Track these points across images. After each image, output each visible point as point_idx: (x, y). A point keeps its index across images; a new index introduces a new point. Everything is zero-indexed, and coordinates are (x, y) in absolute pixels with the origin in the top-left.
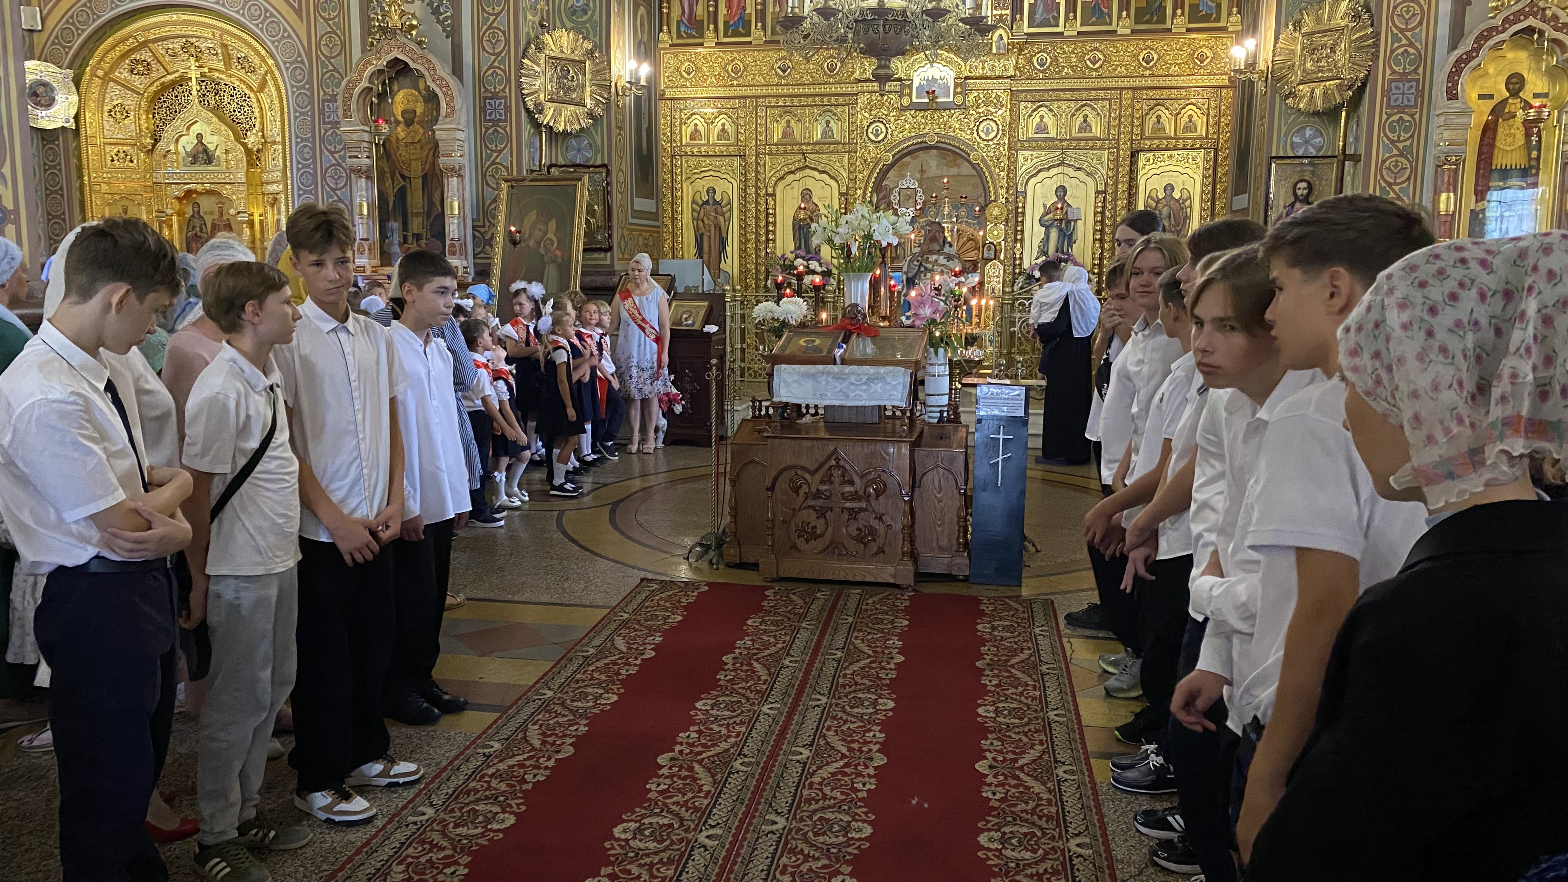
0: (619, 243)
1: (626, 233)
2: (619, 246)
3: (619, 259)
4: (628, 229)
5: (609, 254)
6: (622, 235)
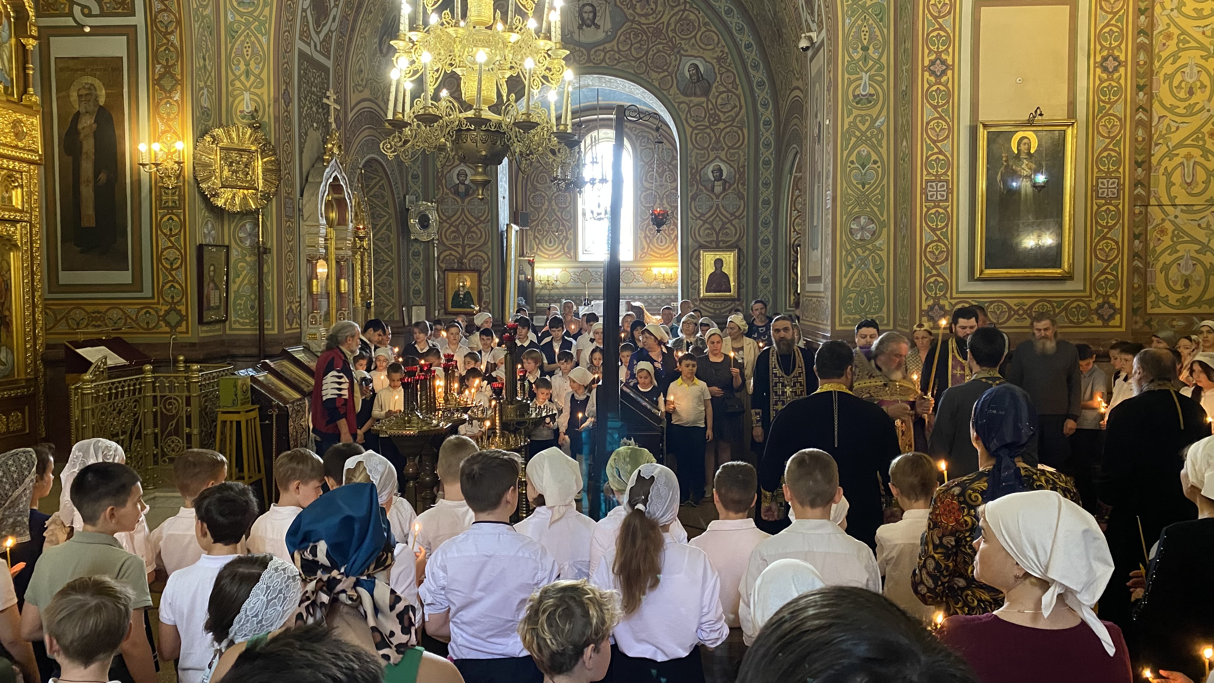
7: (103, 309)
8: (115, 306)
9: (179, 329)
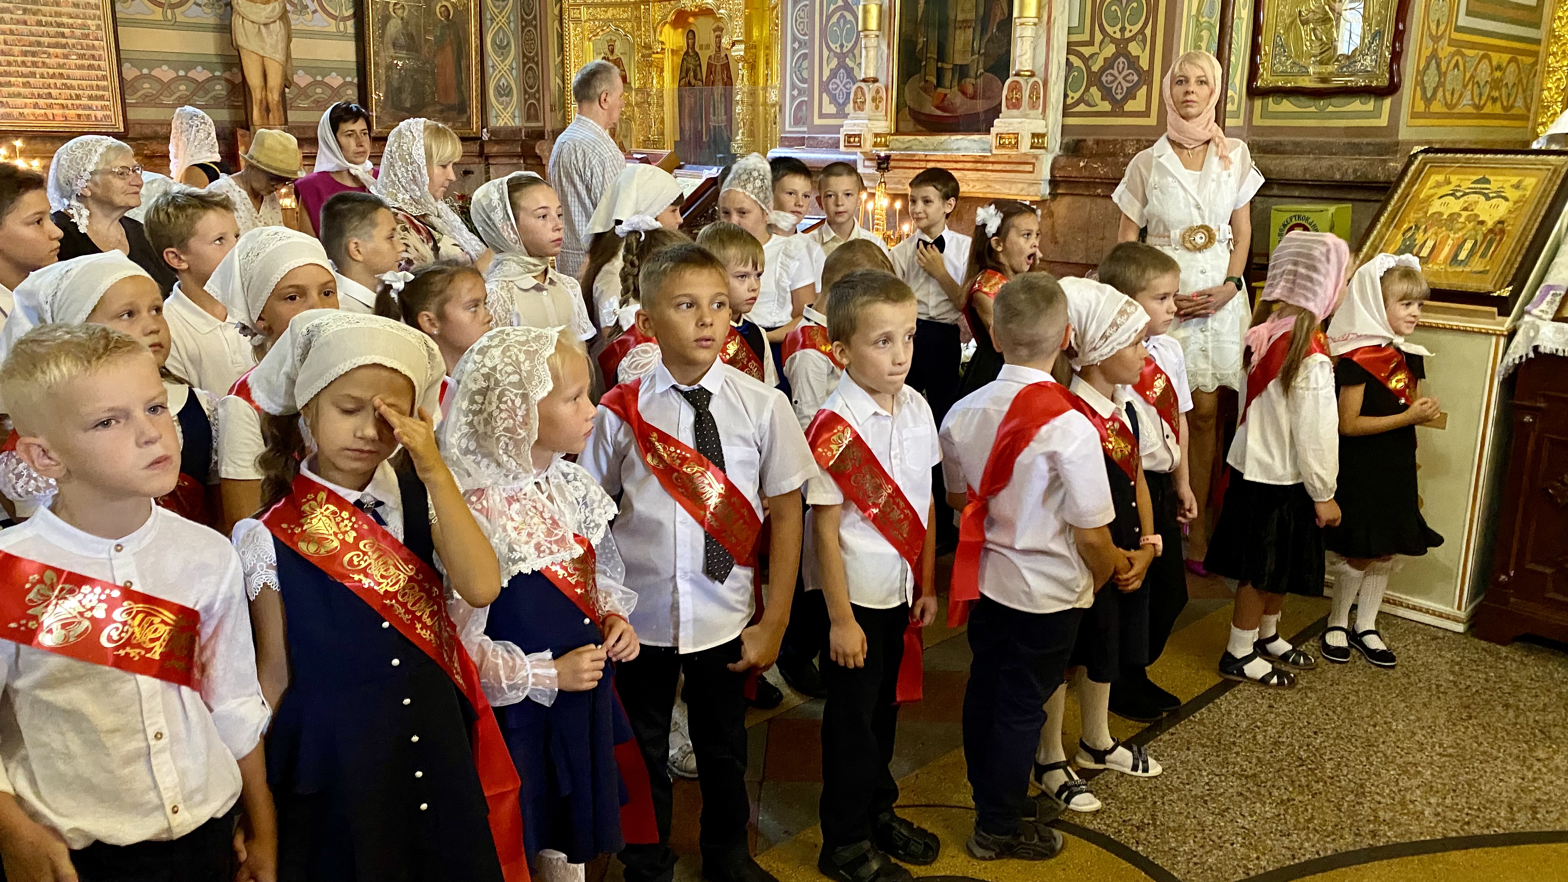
0: (1421, 73)
1: (1445, 50)
2: (1420, 83)
3: (1414, 115)
4: (1452, 42)
5: (1387, 102)
6: (1434, 55)
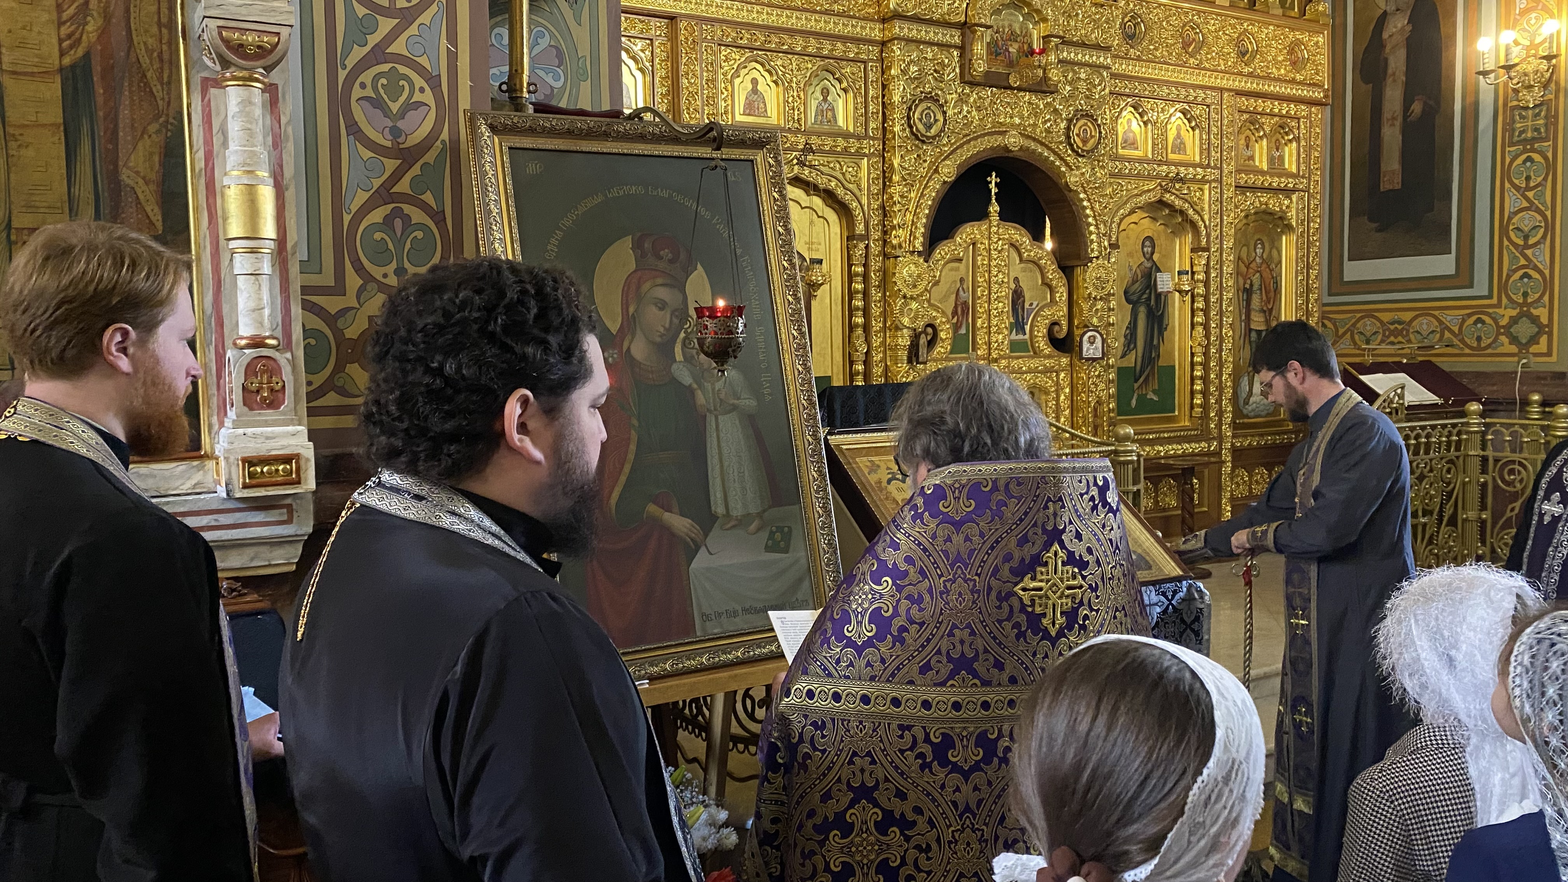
7: (1407, 316)
8: (1425, 312)
9: (1533, 349)
